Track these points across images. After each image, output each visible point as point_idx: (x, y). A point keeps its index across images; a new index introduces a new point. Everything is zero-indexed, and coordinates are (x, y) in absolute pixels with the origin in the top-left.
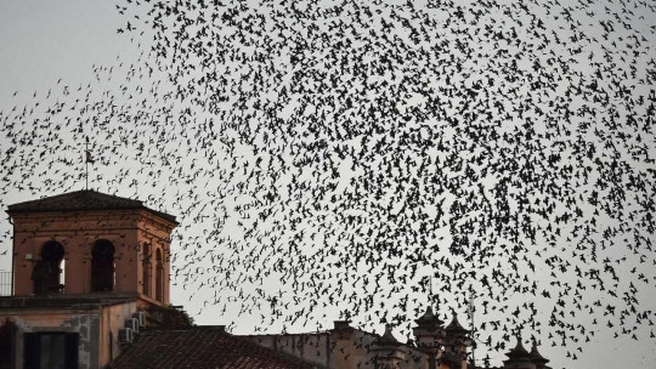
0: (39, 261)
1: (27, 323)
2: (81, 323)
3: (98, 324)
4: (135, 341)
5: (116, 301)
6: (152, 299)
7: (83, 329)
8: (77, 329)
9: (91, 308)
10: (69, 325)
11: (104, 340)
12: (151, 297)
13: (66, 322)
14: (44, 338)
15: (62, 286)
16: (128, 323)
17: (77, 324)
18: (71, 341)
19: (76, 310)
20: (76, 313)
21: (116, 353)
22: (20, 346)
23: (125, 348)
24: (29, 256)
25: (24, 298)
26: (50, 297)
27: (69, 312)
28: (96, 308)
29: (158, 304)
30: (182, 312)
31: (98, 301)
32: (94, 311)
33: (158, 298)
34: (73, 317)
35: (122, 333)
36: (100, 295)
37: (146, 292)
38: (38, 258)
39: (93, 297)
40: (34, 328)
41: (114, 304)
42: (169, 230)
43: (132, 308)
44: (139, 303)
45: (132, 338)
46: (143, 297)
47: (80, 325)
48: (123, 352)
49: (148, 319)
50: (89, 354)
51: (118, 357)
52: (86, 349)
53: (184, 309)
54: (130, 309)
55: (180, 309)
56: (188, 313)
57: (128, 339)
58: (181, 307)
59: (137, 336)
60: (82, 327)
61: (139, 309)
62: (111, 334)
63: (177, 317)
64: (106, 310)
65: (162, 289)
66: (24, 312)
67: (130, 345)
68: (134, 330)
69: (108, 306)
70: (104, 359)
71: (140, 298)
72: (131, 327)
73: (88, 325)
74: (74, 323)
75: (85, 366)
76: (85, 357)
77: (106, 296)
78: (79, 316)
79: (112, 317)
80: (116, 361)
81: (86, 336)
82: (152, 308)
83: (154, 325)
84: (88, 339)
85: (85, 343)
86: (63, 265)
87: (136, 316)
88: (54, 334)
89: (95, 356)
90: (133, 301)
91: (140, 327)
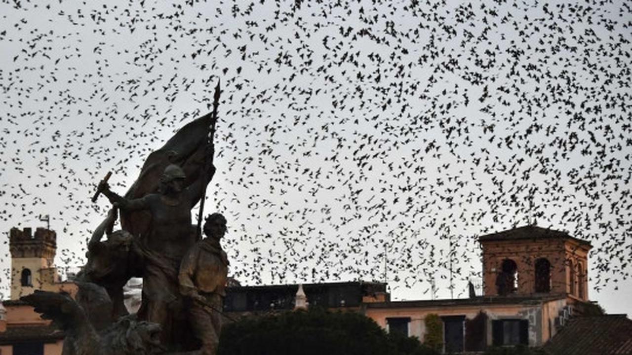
0: (500, 274)
1: (494, 313)
2: (529, 313)
3: (541, 314)
4: (566, 325)
5: (553, 298)
6: (577, 297)
7: (531, 318)
8: (527, 317)
9: (536, 303)
10: (522, 315)
11: (545, 324)
12: (575, 296)
13: (520, 313)
14: (506, 323)
15: (516, 289)
16: (561, 313)
17: (527, 314)
18: (524, 325)
19: (525, 305)
20: (526, 307)
21: (553, 333)
22: (490, 328)
23: (560, 330)
24: (494, 270)
25: (491, 297)
26: (509, 296)
27: (521, 306)
28: (539, 303)
29: (581, 300)
30: (597, 306)
31: (540, 298)
32: (538, 305)
33: (581, 296)
34: (524, 309)
35: (557, 320)
36: (541, 295)
37: (572, 292)
38: (499, 271)
39: (537, 295)
40: (498, 317)
41: (551, 301)
42: (586, 251)
43: (563, 303)
44: (568, 300)
45: (564, 322)
46: (570, 295)
47: (529, 314)
48: (559, 332)
49: (573, 310)
50: (536, 333)
51: (556, 335)
52: (533, 330)
53: (599, 303)
54: (561, 303)
55: (595, 304)
56: (601, 306)
57: (561, 323)
58: (596, 302)
59: (567, 321)
60: (530, 316)
61: (568, 304)
62: (549, 321)
63: (594, 309)
64: (545, 305)
65: (583, 291)
66: (492, 307)
67: (563, 327)
68: (565, 317)
69: (546, 302)
70: (545, 337)
71: (568, 297)
72: (563, 316)
73: (534, 314)
74: (525, 313)
75: (533, 341)
76: (533, 336)
77: (546, 295)
78: (528, 309)
79: (550, 310)
80: (554, 337)
81: (533, 322)
82: (576, 303)
83: (578, 314)
84: (535, 324)
85: (533, 326)
86: (516, 275)
87: (566, 308)
88: (512, 321)
89: (539, 336)
90: (563, 298)
91: (569, 316)
